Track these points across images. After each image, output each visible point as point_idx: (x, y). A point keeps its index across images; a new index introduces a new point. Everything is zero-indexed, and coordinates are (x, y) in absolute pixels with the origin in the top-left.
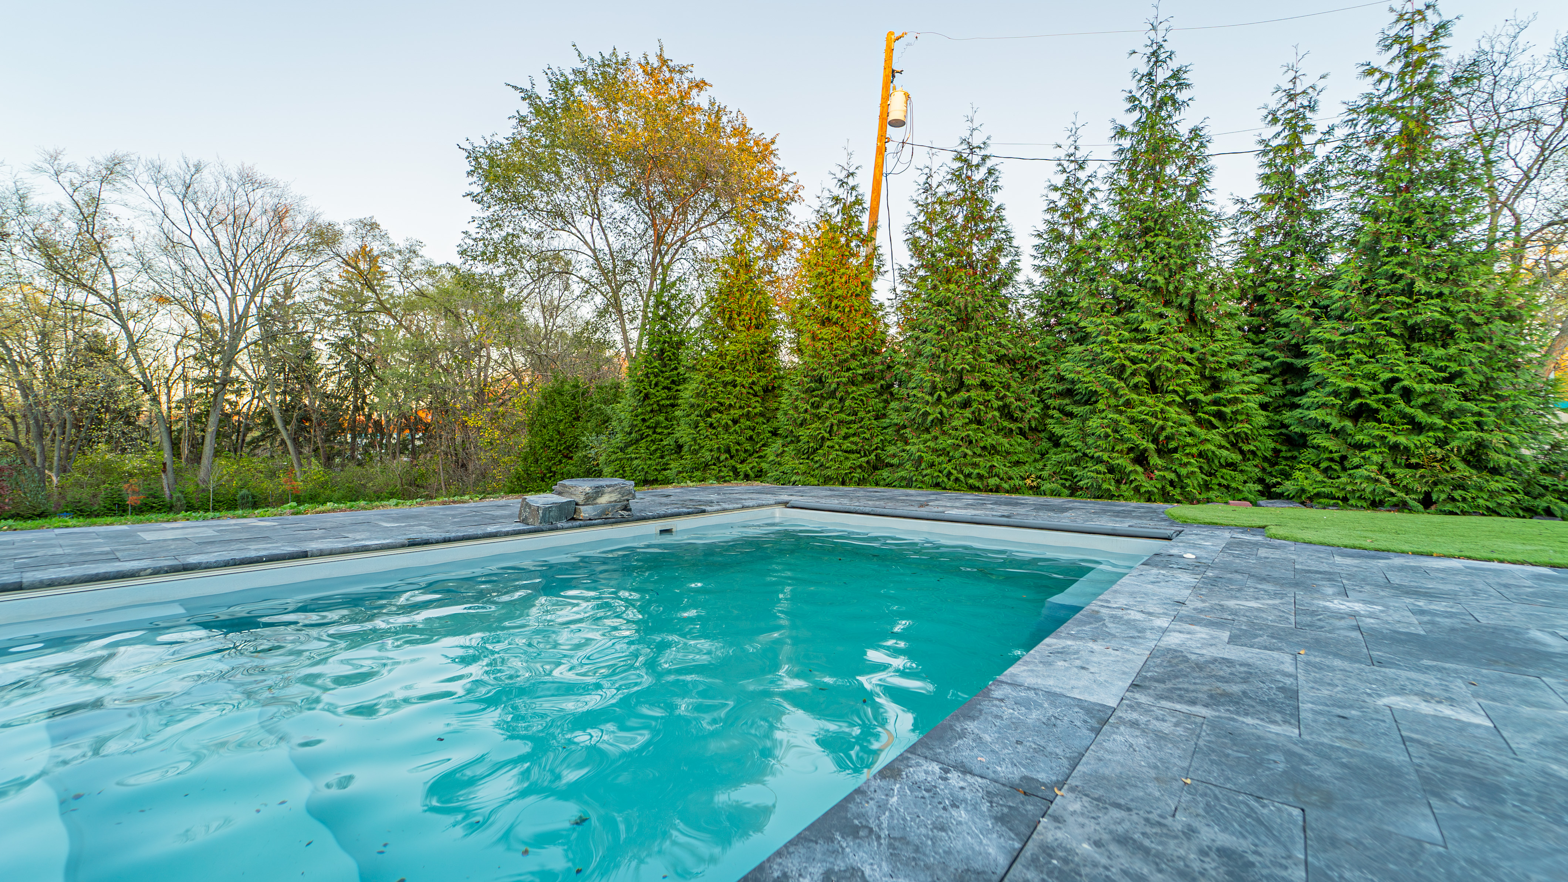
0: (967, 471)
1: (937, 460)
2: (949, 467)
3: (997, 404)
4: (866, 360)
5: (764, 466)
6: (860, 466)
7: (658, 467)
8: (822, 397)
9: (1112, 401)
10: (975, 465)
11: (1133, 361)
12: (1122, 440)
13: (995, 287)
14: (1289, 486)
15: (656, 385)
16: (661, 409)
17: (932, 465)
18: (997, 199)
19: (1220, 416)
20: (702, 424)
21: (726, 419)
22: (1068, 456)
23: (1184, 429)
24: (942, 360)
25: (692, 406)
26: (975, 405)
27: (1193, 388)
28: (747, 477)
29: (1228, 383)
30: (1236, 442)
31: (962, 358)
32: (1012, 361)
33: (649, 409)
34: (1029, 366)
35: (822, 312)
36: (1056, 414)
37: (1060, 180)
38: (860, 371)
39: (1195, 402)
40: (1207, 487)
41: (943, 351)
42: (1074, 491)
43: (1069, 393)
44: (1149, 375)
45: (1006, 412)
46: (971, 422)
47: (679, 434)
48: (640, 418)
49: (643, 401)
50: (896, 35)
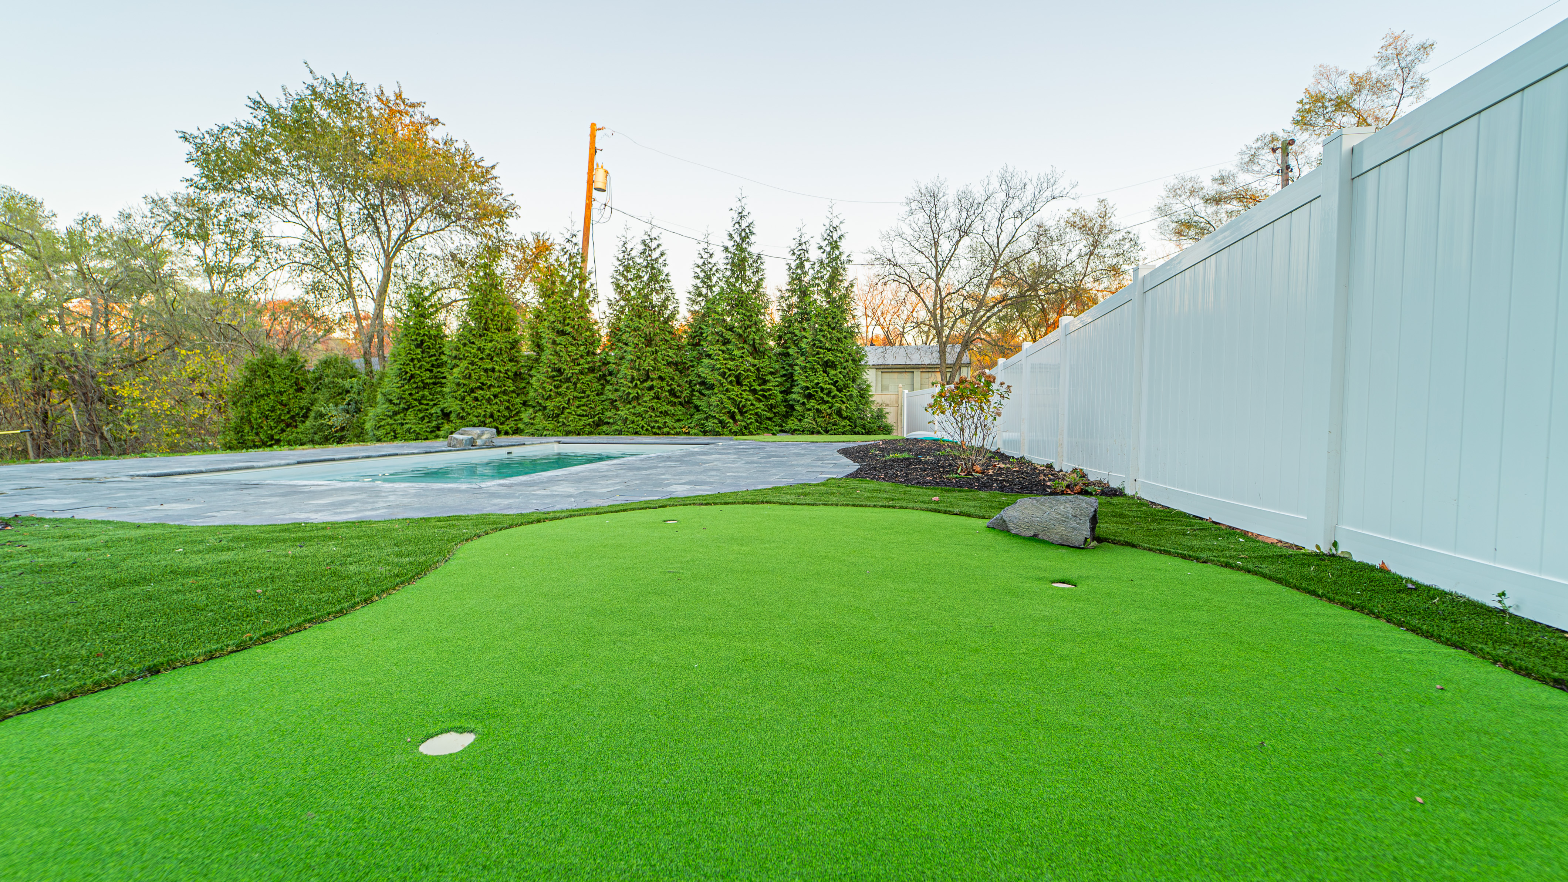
0: (652, 425)
1: (636, 419)
2: (643, 423)
3: (668, 388)
4: (589, 359)
5: (521, 426)
6: (589, 424)
7: (428, 430)
8: (560, 381)
9: (721, 389)
10: (656, 422)
11: (730, 370)
12: (725, 408)
13: (666, 322)
14: (787, 427)
15: (420, 368)
16: (425, 386)
17: (633, 422)
18: (666, 270)
19: (764, 396)
20: (468, 398)
21: (488, 394)
22: (703, 416)
23: (749, 403)
24: (637, 364)
25: (458, 384)
26: (656, 389)
27: (754, 383)
28: (507, 433)
29: (768, 381)
30: (771, 407)
31: (648, 363)
32: (676, 364)
33: (414, 386)
34: (684, 368)
35: (559, 326)
36: (697, 394)
37: (700, 262)
38: (586, 366)
39: (755, 390)
40: (759, 428)
41: (638, 358)
42: (705, 433)
43: (703, 383)
44: (736, 377)
45: (672, 392)
46: (654, 398)
47: (445, 405)
48: (407, 393)
49: (409, 380)
50: (598, 126)
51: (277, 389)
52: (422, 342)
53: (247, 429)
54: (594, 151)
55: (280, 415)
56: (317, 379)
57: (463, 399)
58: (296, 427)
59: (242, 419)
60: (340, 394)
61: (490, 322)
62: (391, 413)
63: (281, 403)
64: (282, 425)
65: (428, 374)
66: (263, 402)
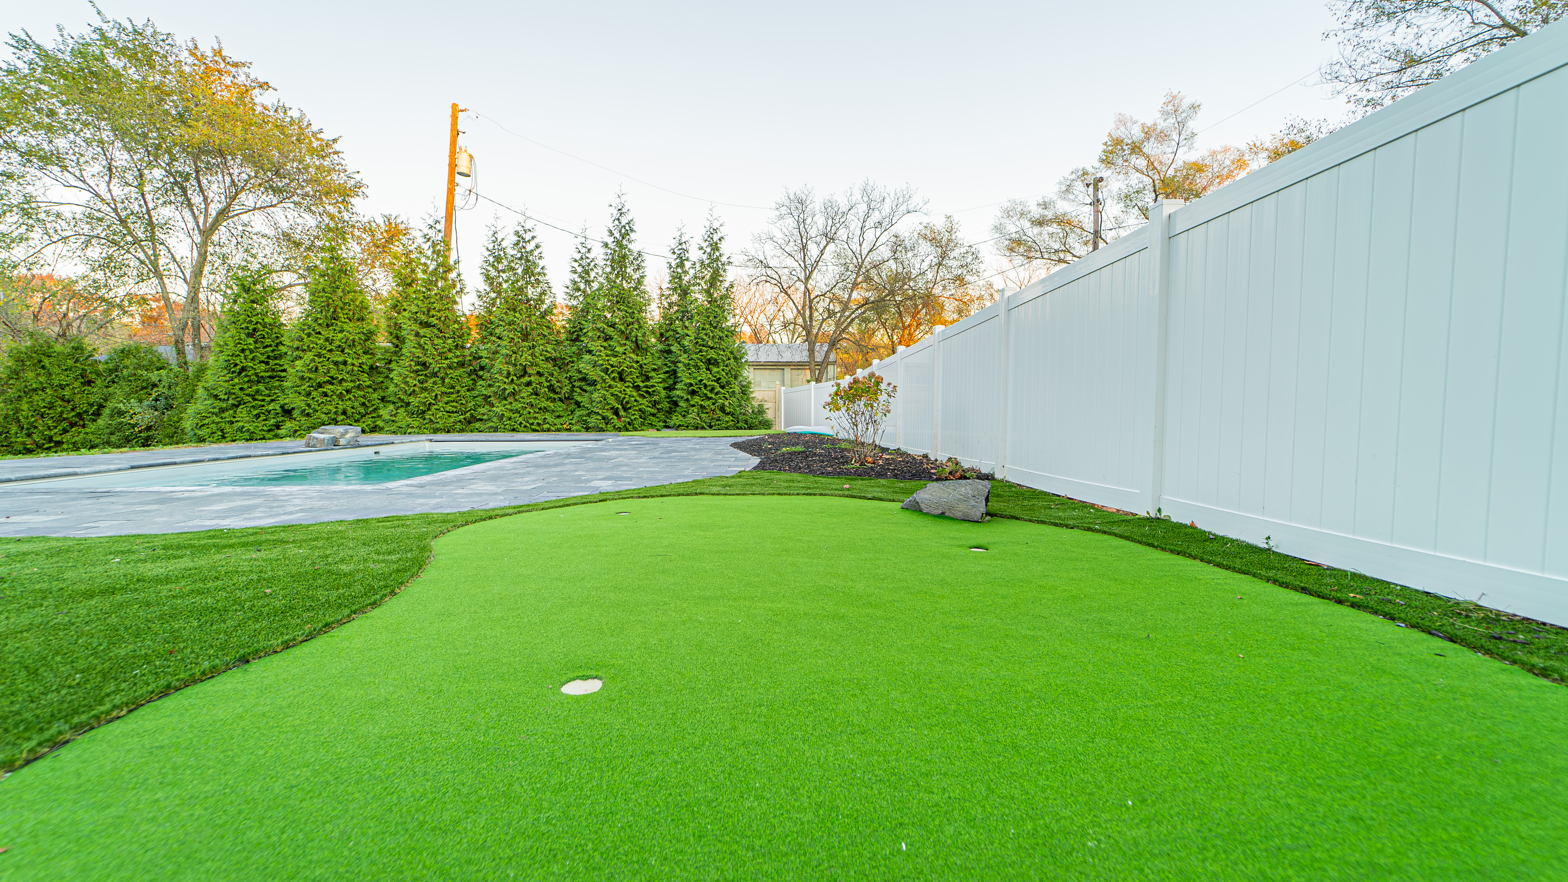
0: (531, 421)
1: (513, 416)
2: (521, 419)
3: (546, 384)
4: (458, 353)
5: (380, 423)
6: (460, 421)
7: (265, 428)
8: (426, 375)
9: (603, 385)
10: (535, 418)
11: (612, 366)
12: (608, 404)
13: (543, 315)
14: (671, 423)
15: (253, 359)
16: (260, 380)
17: (510, 419)
18: (541, 263)
19: (647, 392)
20: (314, 394)
21: (340, 389)
22: (585, 412)
23: (633, 399)
24: (513, 359)
25: (302, 378)
26: (534, 385)
27: (637, 380)
29: (652, 377)
30: (655, 404)
31: (525, 358)
32: (555, 360)
33: (246, 379)
34: (563, 363)
35: (423, 318)
36: (578, 390)
37: (578, 256)
38: (455, 360)
39: (638, 386)
40: (643, 424)
41: (514, 353)
42: (587, 429)
43: (584, 379)
44: (619, 373)
45: (551, 388)
46: (532, 394)
47: (287, 401)
48: (237, 387)
49: (240, 373)
50: (460, 107)
51: (56, 382)
52: (254, 330)
53: (14, 429)
54: (455, 133)
55: (62, 412)
56: (111, 371)
57: (309, 394)
58: (84, 426)
59: (5, 418)
60: (143, 388)
61: (339, 310)
62: (216, 410)
63: (62, 399)
64: (65, 425)
65: (263, 367)
66: (36, 398)
